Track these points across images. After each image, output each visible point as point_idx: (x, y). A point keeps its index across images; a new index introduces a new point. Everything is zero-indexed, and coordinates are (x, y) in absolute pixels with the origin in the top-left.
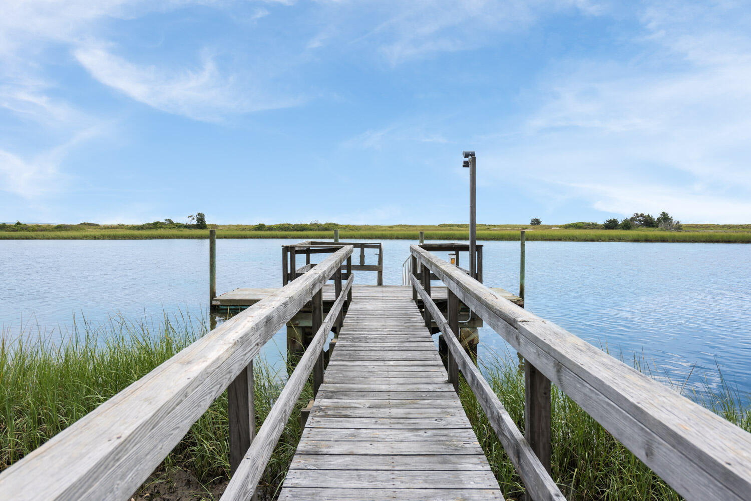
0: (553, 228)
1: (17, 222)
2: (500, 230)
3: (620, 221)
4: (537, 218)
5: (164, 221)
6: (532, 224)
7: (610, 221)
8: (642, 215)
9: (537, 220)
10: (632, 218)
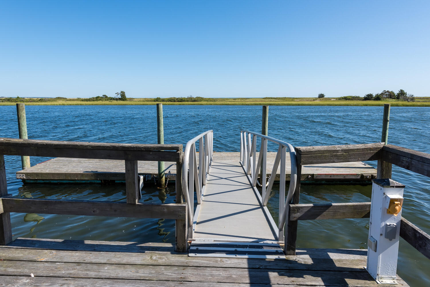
0: (332, 100)
1: (17, 97)
2: (300, 101)
3: (374, 95)
4: (322, 93)
5: (102, 96)
6: (319, 97)
7: (368, 95)
8: (388, 91)
9: (322, 95)
10: (382, 93)
